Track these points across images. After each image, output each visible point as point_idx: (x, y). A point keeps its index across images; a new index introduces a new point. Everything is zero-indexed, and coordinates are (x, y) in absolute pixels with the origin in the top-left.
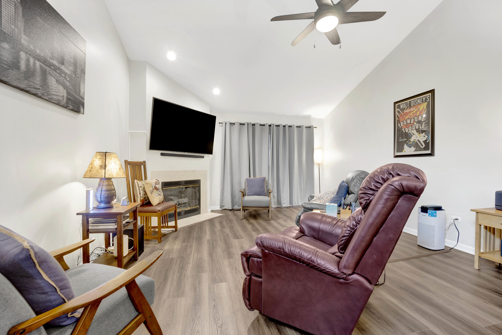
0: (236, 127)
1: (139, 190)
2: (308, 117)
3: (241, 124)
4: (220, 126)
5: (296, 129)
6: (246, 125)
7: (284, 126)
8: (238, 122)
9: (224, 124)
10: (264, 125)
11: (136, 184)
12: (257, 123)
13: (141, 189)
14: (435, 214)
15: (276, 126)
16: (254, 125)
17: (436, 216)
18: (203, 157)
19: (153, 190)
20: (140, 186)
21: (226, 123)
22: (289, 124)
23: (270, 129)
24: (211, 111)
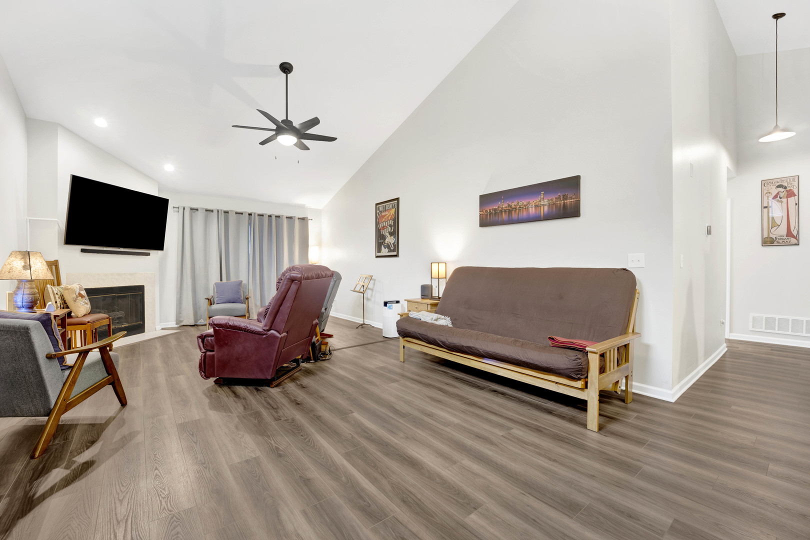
0: (200, 216)
1: (55, 298)
2: (302, 207)
3: (207, 210)
4: (174, 211)
5: (285, 221)
6: (215, 213)
7: (270, 216)
8: (203, 209)
9: (181, 210)
10: (242, 214)
11: (50, 290)
12: (232, 211)
13: (57, 296)
14: (391, 307)
15: (258, 215)
16: (226, 212)
17: (392, 309)
18: (148, 254)
19: (77, 297)
20: (55, 292)
21: (184, 209)
22: (277, 214)
23: (250, 219)
24: (159, 191)
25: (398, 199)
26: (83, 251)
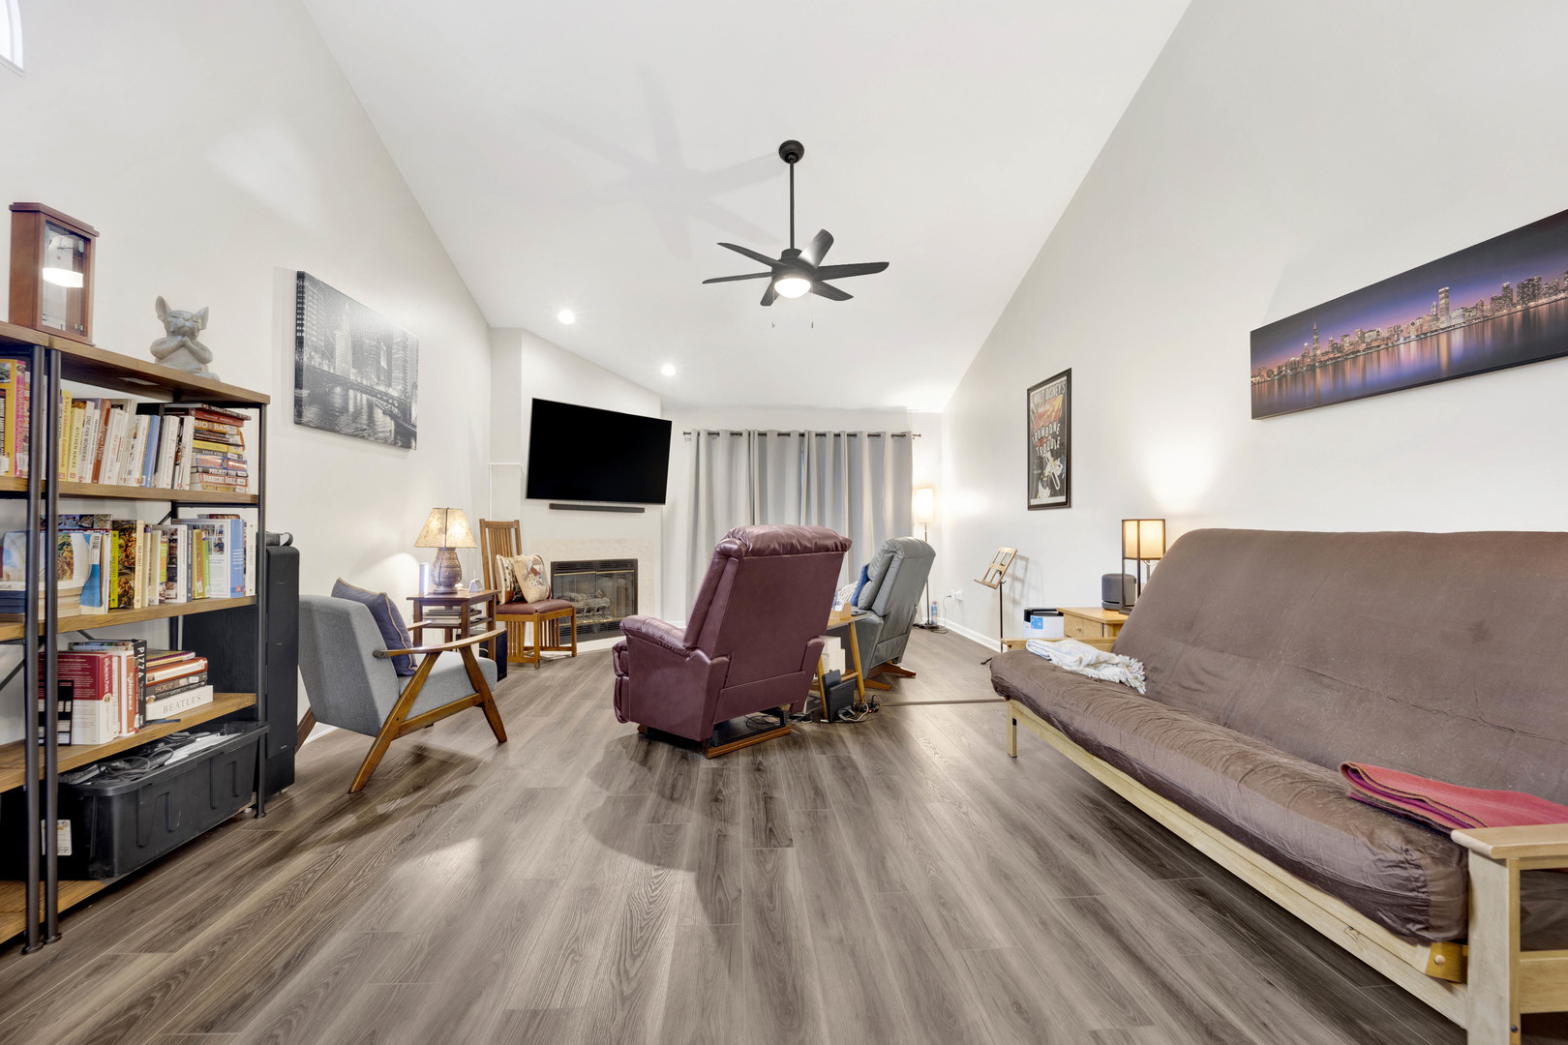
0: (721, 444)
1: (505, 574)
2: (899, 412)
3: (732, 434)
4: (686, 440)
5: (866, 442)
6: (745, 435)
7: (838, 435)
8: (726, 431)
9: (694, 437)
10: (788, 435)
11: (499, 562)
12: (771, 431)
13: (507, 571)
14: (1039, 624)
15: (817, 435)
16: (763, 435)
17: (1041, 627)
18: (642, 510)
19: (529, 573)
20: (506, 565)
21: (699, 434)
22: (851, 431)
23: (801, 444)
24: (663, 409)
25: (1068, 373)
26: (552, 507)
